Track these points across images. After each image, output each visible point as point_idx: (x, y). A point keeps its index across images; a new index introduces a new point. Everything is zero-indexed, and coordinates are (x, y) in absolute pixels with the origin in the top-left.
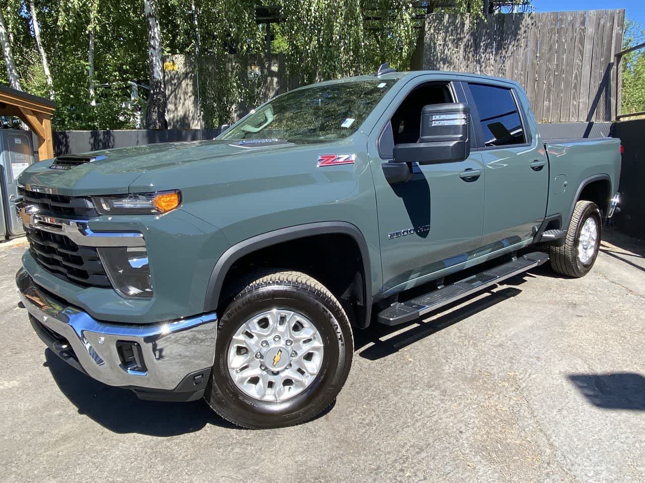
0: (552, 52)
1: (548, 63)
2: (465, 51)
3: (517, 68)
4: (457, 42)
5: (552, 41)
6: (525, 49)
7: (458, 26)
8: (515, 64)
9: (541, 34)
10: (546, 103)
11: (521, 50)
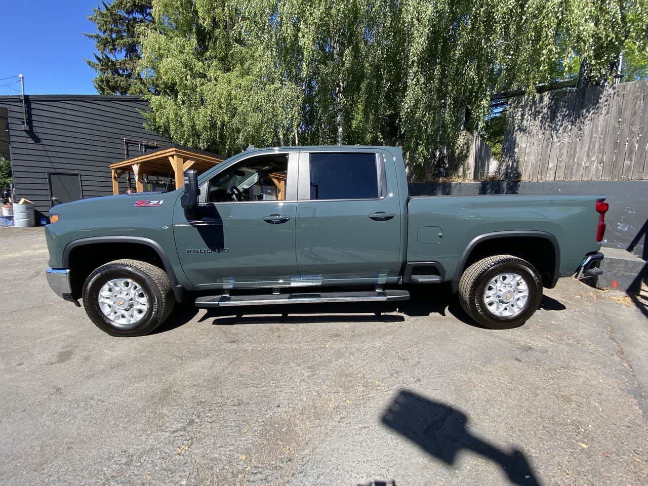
0: (636, 116)
1: (631, 127)
2: (541, 121)
3: (596, 133)
4: (535, 115)
5: (637, 107)
6: (606, 115)
7: (537, 101)
8: (594, 129)
9: (625, 102)
10: (627, 162)
11: (602, 117)
